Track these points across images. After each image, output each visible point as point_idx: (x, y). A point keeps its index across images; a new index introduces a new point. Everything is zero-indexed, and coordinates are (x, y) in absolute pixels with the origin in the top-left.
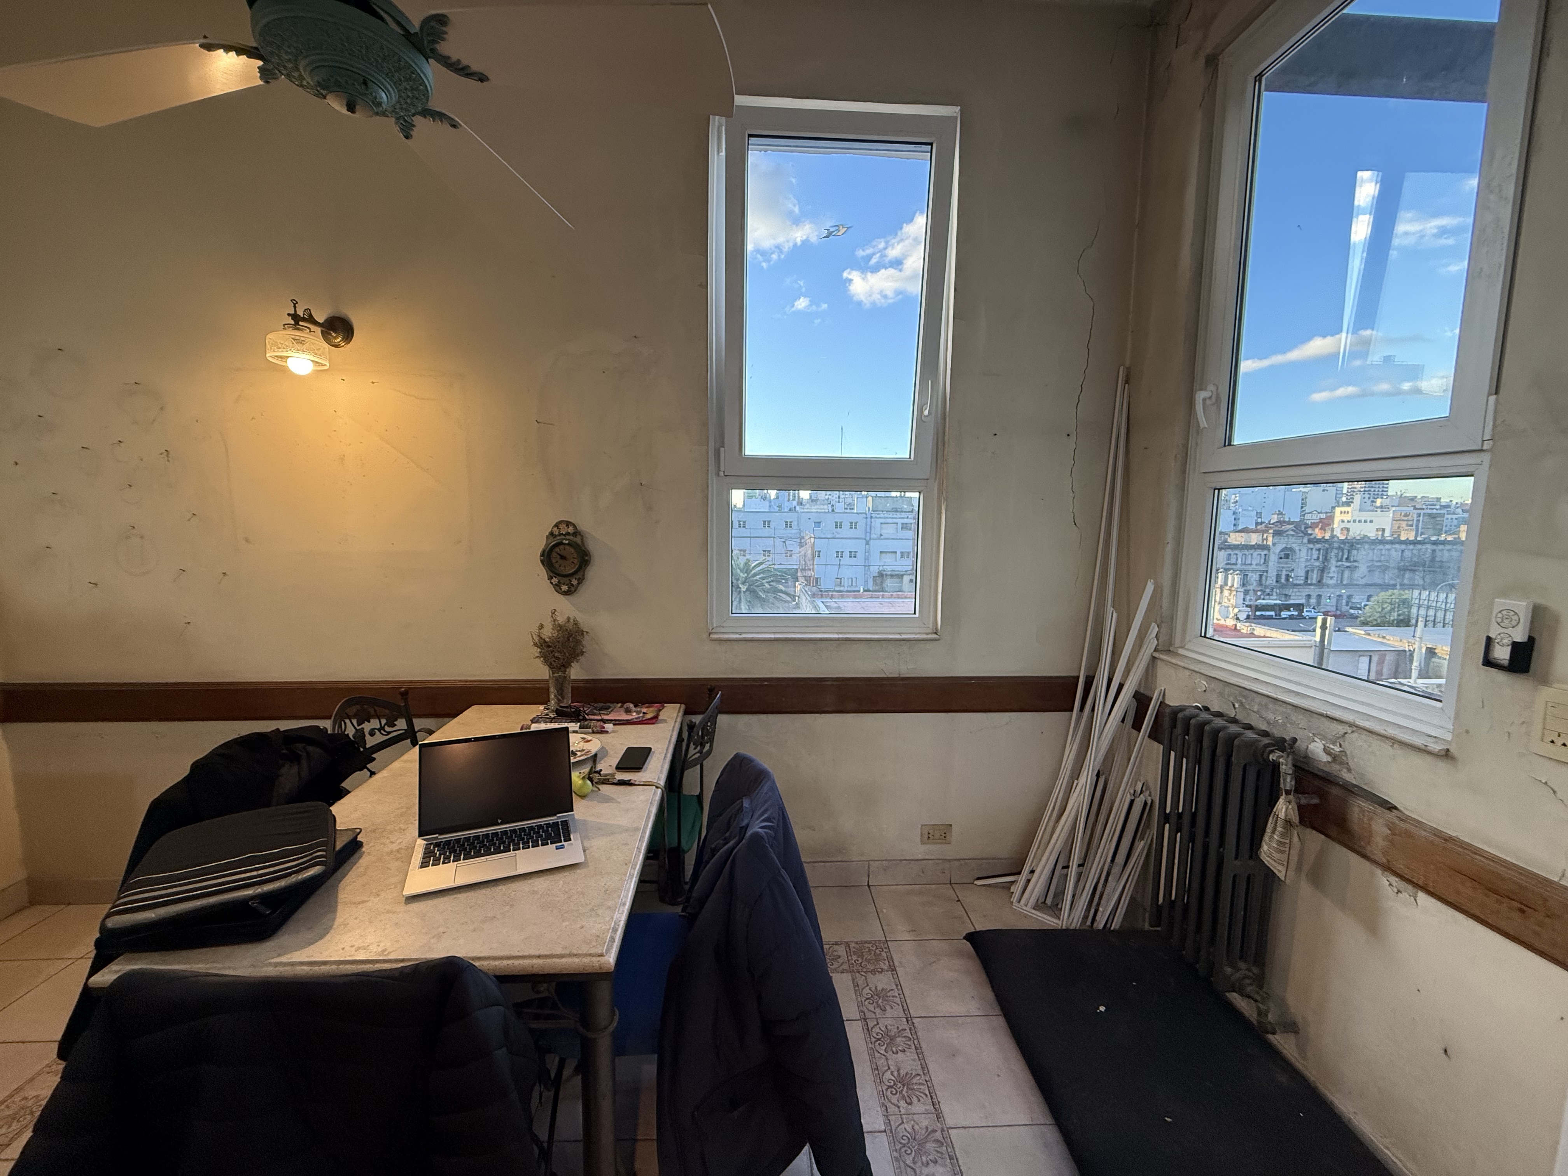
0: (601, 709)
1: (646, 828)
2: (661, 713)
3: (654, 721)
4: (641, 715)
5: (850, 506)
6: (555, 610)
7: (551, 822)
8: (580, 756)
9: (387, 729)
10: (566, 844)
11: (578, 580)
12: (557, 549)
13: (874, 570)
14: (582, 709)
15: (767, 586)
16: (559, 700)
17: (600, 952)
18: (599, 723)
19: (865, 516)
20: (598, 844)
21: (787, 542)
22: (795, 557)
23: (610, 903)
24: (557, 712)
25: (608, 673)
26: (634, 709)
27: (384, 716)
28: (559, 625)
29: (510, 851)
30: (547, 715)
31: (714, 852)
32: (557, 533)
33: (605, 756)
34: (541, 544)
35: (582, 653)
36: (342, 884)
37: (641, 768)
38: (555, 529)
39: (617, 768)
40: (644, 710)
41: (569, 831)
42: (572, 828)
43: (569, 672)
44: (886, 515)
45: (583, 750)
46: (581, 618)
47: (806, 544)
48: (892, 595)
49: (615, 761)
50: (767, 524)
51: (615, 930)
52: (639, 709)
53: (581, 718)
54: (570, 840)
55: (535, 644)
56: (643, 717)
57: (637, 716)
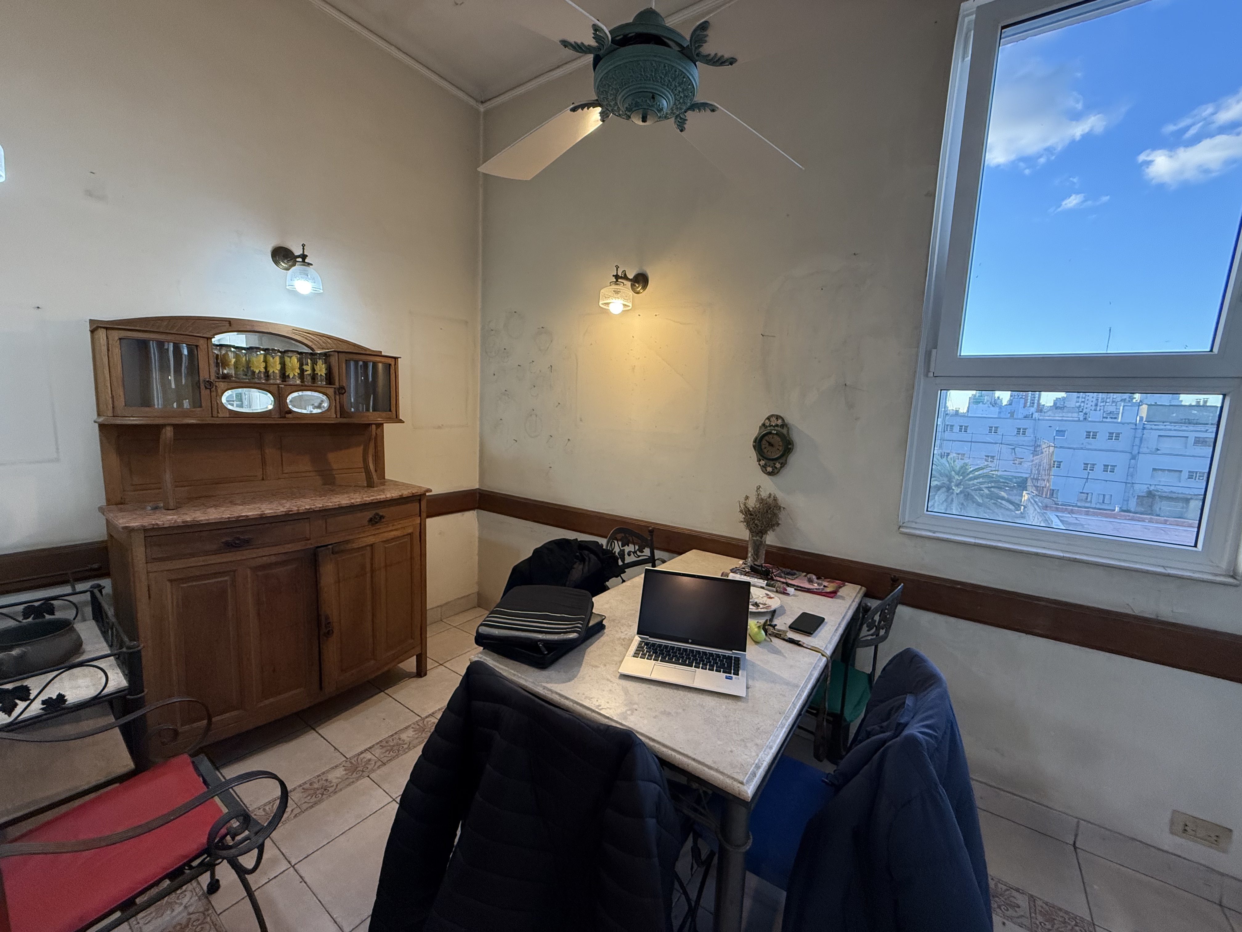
0: (788, 574)
1: (805, 688)
2: (841, 590)
3: (833, 595)
4: (822, 587)
5: (1113, 415)
6: (760, 486)
7: (727, 655)
8: (761, 608)
9: (638, 553)
10: (734, 676)
11: (781, 464)
12: (766, 438)
13: (1141, 489)
14: (771, 570)
15: (986, 491)
16: (754, 558)
17: (741, 779)
18: (782, 586)
19: (1134, 427)
20: (759, 686)
21: (1017, 449)
22: (1026, 465)
23: (759, 742)
24: (752, 568)
25: (798, 545)
26: (815, 580)
27: (637, 544)
28: (762, 499)
29: (692, 667)
30: (744, 568)
31: (869, 735)
32: (768, 425)
33: (783, 614)
34: (755, 432)
35: (778, 524)
36: (588, 650)
37: (812, 634)
38: (767, 421)
39: (790, 627)
40: (826, 584)
41: (739, 667)
42: (741, 666)
43: (766, 538)
44: (1169, 427)
45: (765, 604)
46: (780, 495)
47: (1042, 453)
48: (1166, 521)
49: (790, 621)
50: (993, 430)
51: (758, 767)
52: (820, 582)
53: (769, 577)
54: (738, 675)
55: (741, 511)
56: (823, 589)
57: (818, 587)
